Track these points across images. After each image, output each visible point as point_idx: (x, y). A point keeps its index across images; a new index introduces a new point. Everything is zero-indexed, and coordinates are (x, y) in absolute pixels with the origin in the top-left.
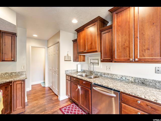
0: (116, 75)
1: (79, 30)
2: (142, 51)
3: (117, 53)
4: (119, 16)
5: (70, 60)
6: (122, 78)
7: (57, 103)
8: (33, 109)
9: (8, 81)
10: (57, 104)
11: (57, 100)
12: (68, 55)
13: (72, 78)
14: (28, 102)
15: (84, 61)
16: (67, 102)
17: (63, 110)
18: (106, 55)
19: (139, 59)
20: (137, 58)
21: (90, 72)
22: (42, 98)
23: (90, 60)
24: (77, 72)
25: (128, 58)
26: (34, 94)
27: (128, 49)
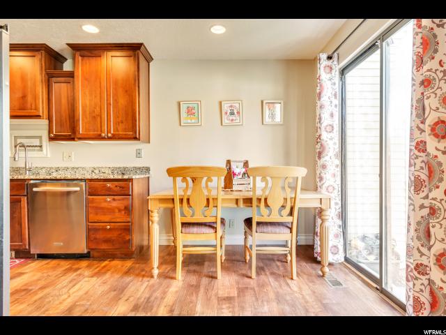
0: (83, 168)
2: (117, 123)
3: (82, 124)
6: (93, 171)
18: (61, 126)
19: (112, 134)
20: (110, 132)
25: (99, 133)
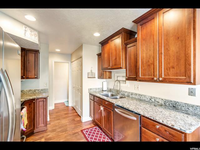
0: (145, 96)
1: (104, 43)
2: (167, 69)
3: (141, 70)
4: (144, 29)
5: (94, 77)
6: (150, 99)
7: (80, 124)
8: (54, 128)
9: (31, 98)
10: (78, 126)
11: (80, 121)
12: (91, 71)
13: (95, 97)
14: (50, 121)
15: (110, 78)
16: (90, 124)
17: (84, 132)
18: (131, 72)
19: (163, 78)
20: (161, 77)
21: (117, 91)
22: (64, 118)
23: (117, 76)
24: (103, 90)
25: (152, 77)
26: (57, 113)
27: (152, 66)
